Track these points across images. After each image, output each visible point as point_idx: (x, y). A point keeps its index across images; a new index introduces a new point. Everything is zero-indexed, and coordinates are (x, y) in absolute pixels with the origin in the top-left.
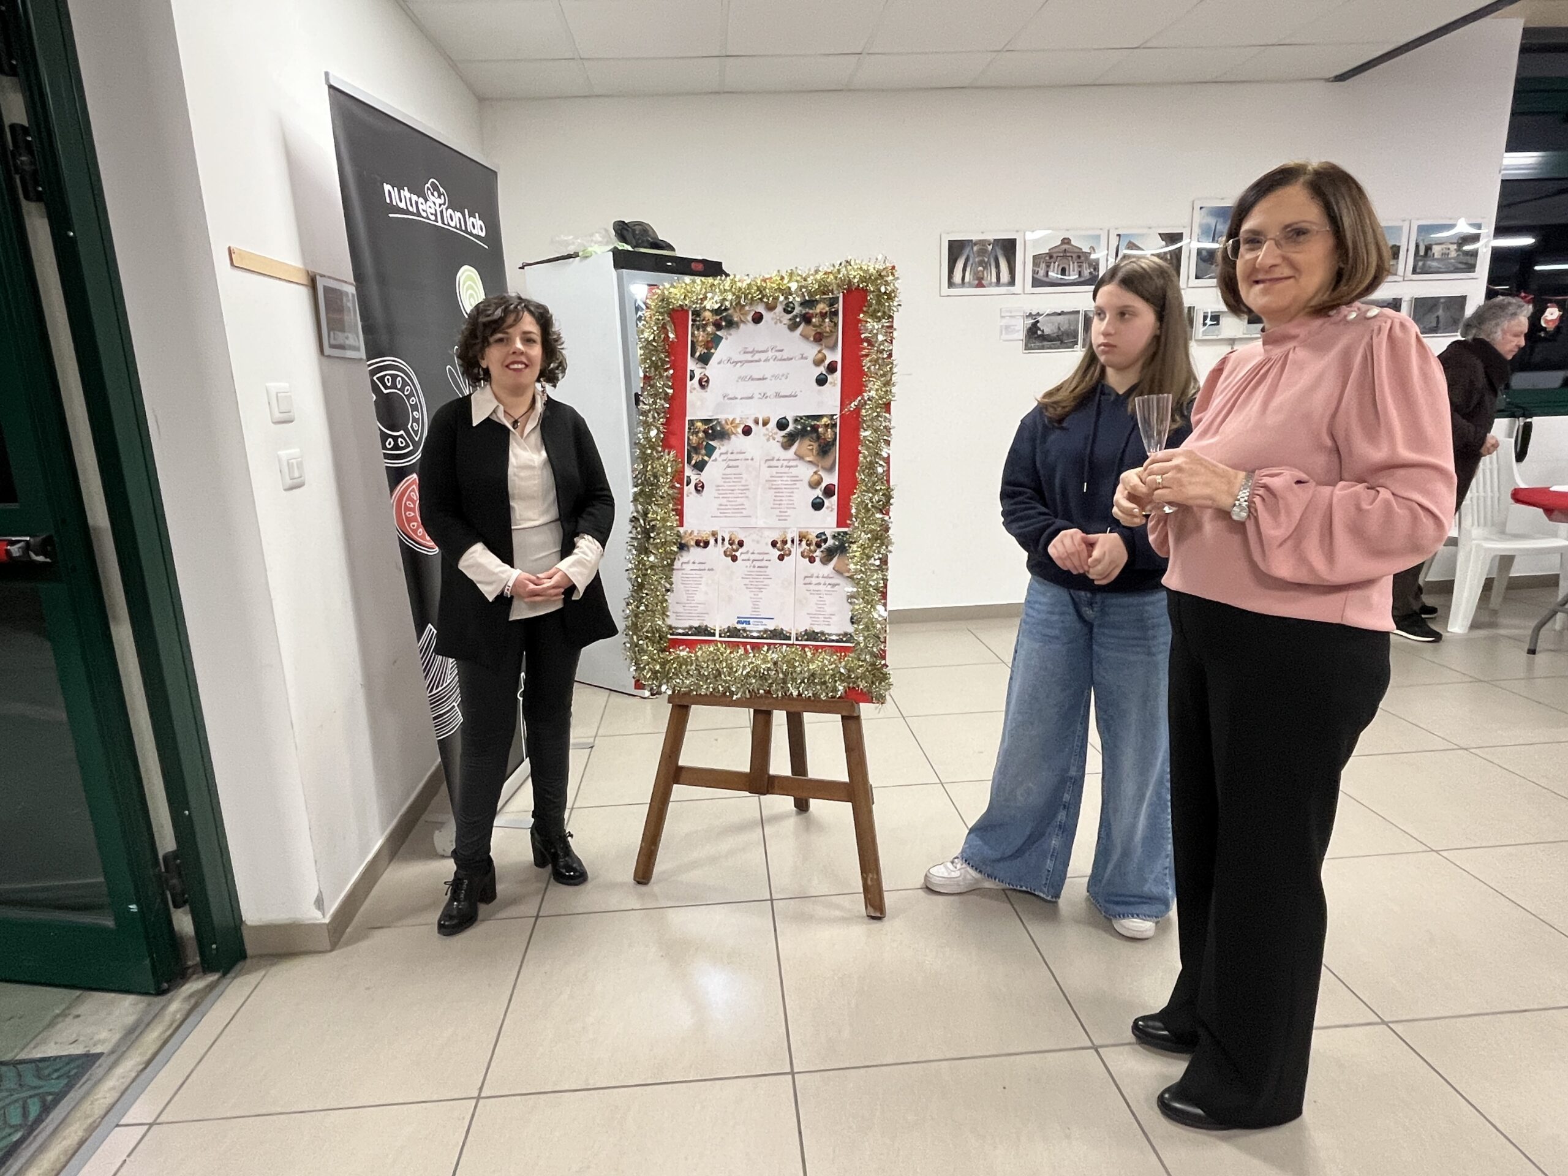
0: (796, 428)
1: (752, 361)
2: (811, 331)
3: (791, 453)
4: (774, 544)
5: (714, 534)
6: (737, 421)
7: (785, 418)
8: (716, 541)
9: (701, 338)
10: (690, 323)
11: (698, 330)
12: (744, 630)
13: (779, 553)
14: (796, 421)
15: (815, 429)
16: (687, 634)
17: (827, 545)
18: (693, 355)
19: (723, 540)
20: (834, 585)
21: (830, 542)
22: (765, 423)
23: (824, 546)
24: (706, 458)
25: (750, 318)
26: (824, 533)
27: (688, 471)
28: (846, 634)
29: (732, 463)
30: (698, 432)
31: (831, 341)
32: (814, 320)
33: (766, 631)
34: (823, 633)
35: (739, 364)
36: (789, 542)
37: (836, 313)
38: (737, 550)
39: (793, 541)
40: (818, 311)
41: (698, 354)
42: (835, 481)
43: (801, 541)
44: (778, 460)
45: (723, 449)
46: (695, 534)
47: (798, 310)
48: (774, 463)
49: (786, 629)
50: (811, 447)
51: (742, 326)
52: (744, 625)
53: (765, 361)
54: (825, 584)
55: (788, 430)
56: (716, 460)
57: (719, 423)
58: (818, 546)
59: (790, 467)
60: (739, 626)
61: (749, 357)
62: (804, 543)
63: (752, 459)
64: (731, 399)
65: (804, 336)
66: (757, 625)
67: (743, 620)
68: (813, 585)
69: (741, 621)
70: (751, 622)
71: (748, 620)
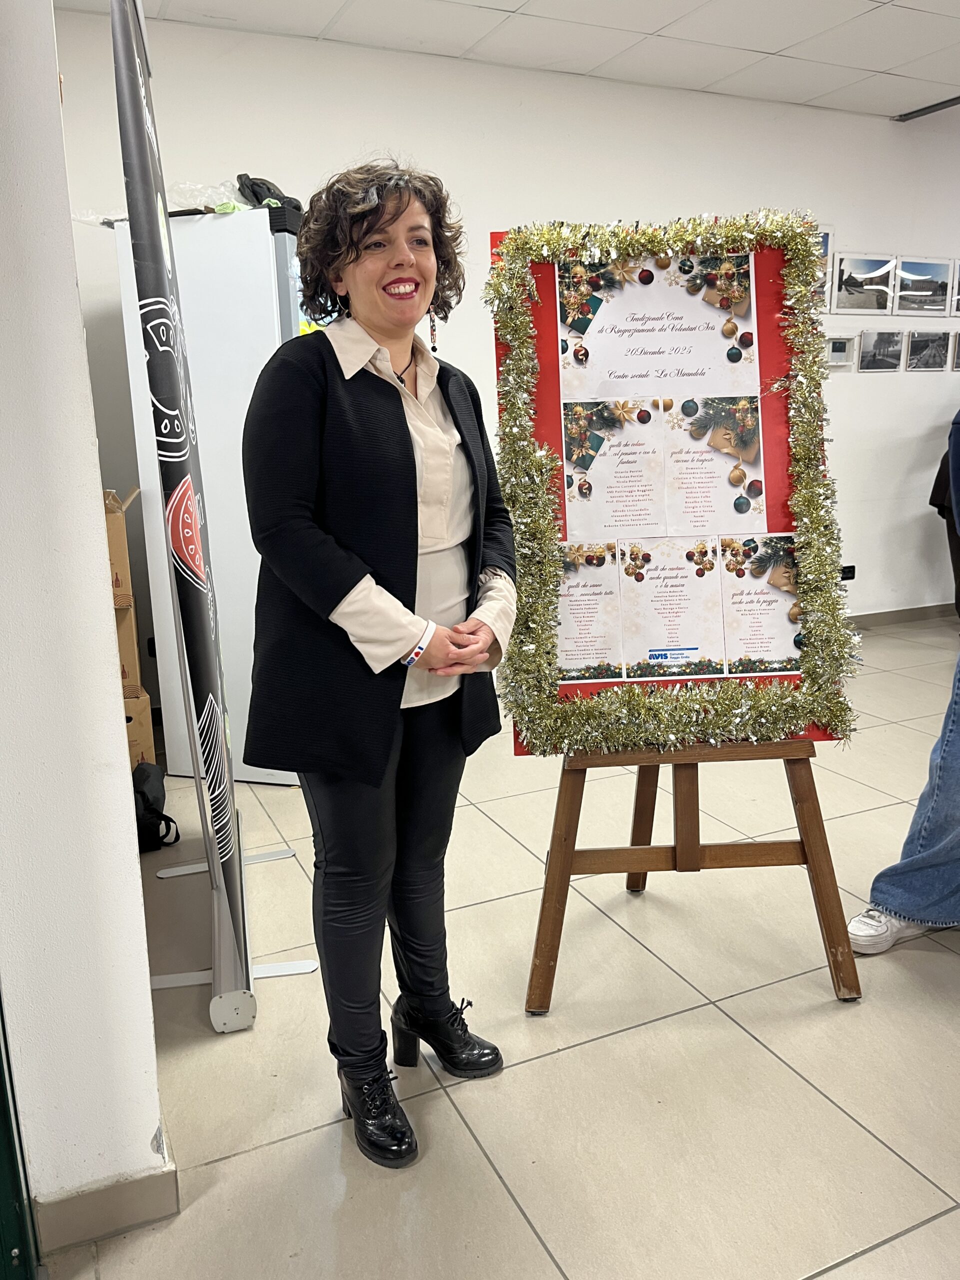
0: (707, 413)
1: (643, 331)
2: (716, 295)
3: (703, 444)
4: (690, 557)
5: (610, 548)
6: (630, 405)
7: (692, 401)
8: (614, 556)
9: (572, 300)
10: (557, 280)
11: (568, 289)
12: (660, 666)
13: (698, 567)
14: (707, 403)
15: (731, 414)
16: (583, 677)
17: (758, 554)
18: (564, 320)
19: (623, 554)
20: (770, 603)
21: (761, 551)
22: (668, 407)
23: (754, 556)
24: (592, 452)
25: (636, 277)
26: (752, 540)
27: (568, 470)
28: (790, 660)
29: (626, 458)
30: (578, 419)
31: (742, 309)
32: (718, 283)
33: (689, 665)
34: (761, 662)
35: (627, 334)
36: (710, 554)
37: (747, 275)
38: (642, 567)
39: (714, 552)
40: (723, 272)
41: (570, 320)
42: (761, 477)
43: (724, 551)
44: (688, 452)
45: (614, 440)
46: (585, 549)
47: (696, 270)
48: (683, 457)
49: (715, 659)
50: (727, 437)
51: (627, 286)
52: (660, 660)
53: (660, 330)
54: (758, 602)
55: (697, 415)
56: (605, 454)
57: (606, 407)
58: (747, 555)
59: (703, 461)
60: (653, 662)
61: (638, 325)
62: (728, 553)
63: (654, 452)
64: (619, 377)
65: (709, 303)
66: (678, 658)
67: (657, 653)
68: (744, 604)
69: (655, 655)
70: (669, 656)
71: (663, 653)
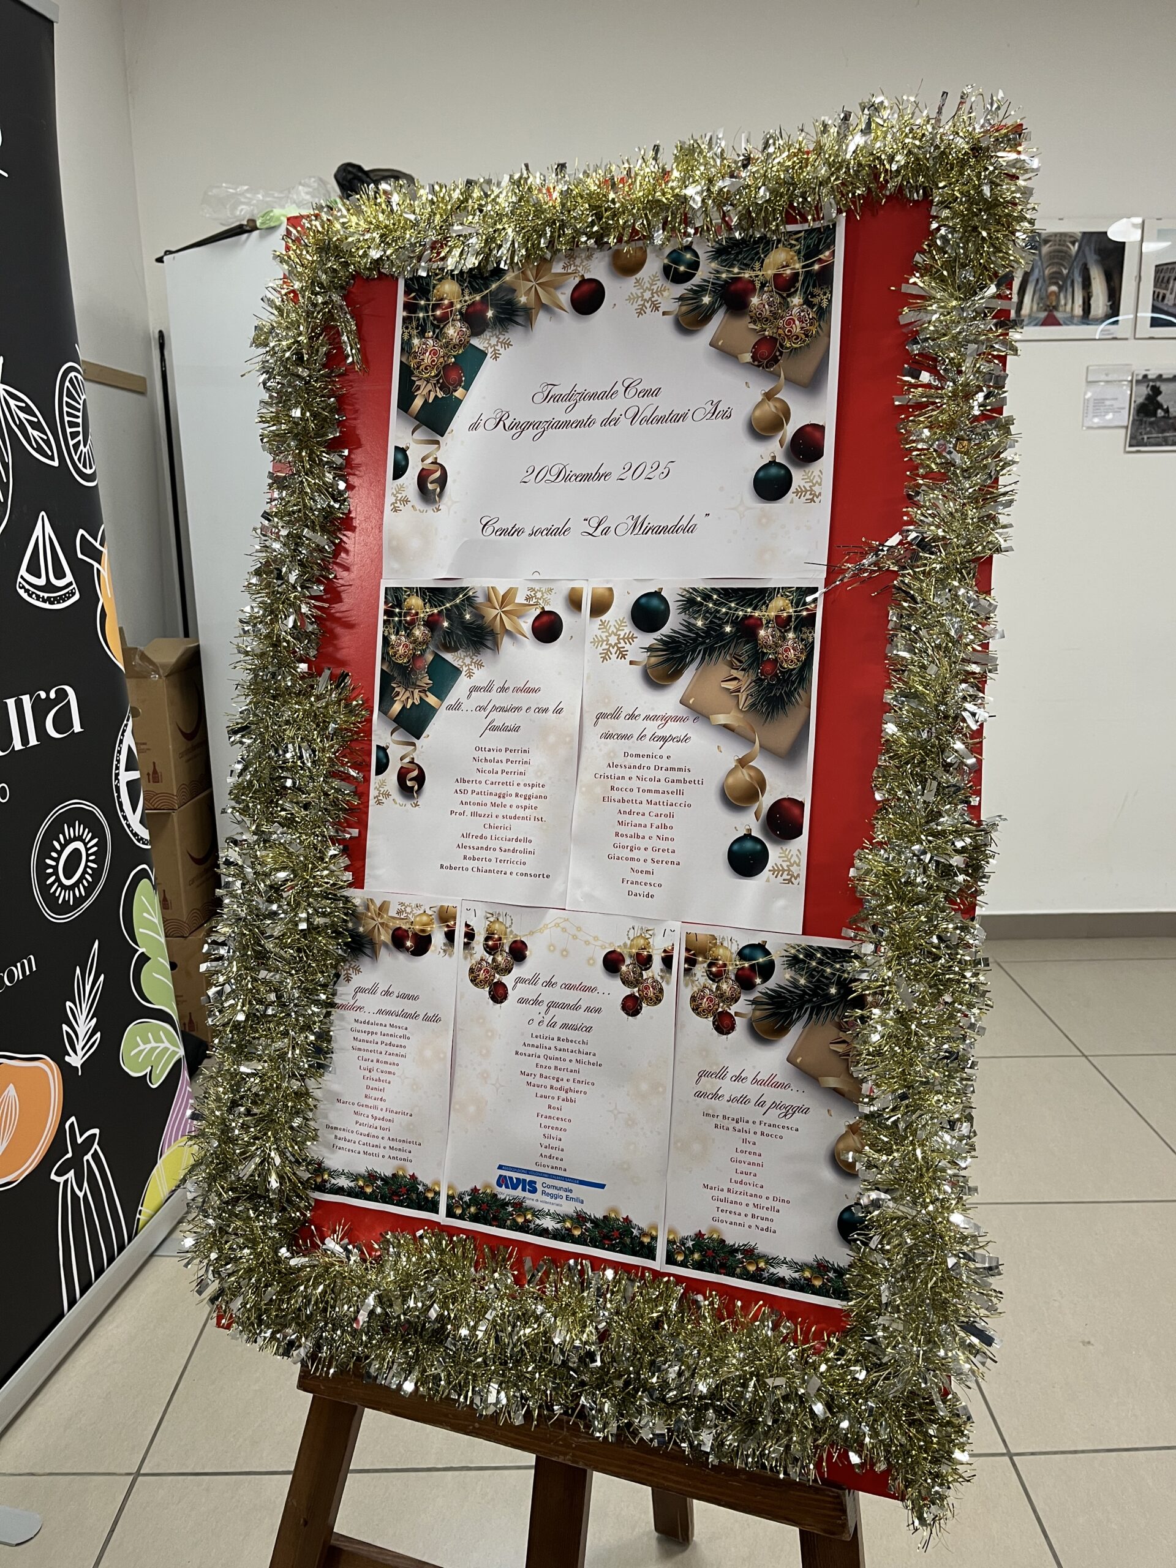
0: (690, 627)
1: (567, 424)
2: (744, 333)
3: (669, 700)
4: (612, 963)
5: (445, 917)
6: (520, 599)
7: (657, 594)
8: (450, 936)
9: (427, 359)
10: (400, 314)
11: (422, 334)
12: (519, 1206)
13: (628, 991)
14: (691, 602)
15: (747, 630)
17: (771, 984)
18: (405, 404)
19: (470, 935)
20: (789, 1111)
21: (782, 976)
22: (600, 607)
23: (762, 987)
24: (431, 699)
25: (564, 297)
26: (761, 948)
27: (382, 734)
28: (821, 1268)
29: (500, 719)
30: (412, 623)
31: (805, 367)
32: (755, 300)
33: (580, 1219)
34: (750, 1253)
35: (531, 432)
36: (657, 964)
37: (824, 277)
38: (508, 970)
39: (667, 961)
40: (770, 273)
41: (418, 403)
42: (804, 794)
43: (691, 962)
44: (632, 716)
45: (480, 676)
46: (392, 913)
47: (706, 270)
48: (621, 726)
49: (641, 1221)
50: (731, 686)
51: (542, 320)
52: (519, 1193)
53: (606, 422)
54: (760, 1104)
55: (666, 630)
56: (457, 706)
57: (469, 600)
58: (745, 982)
59: (664, 739)
60: (504, 1193)
61: (557, 411)
62: (700, 970)
63: (557, 711)
64: (504, 532)
65: (725, 351)
66: (556, 1197)
67: (514, 1175)
68: (724, 1101)
69: (511, 1178)
70: (538, 1186)
71: (528, 1178)
